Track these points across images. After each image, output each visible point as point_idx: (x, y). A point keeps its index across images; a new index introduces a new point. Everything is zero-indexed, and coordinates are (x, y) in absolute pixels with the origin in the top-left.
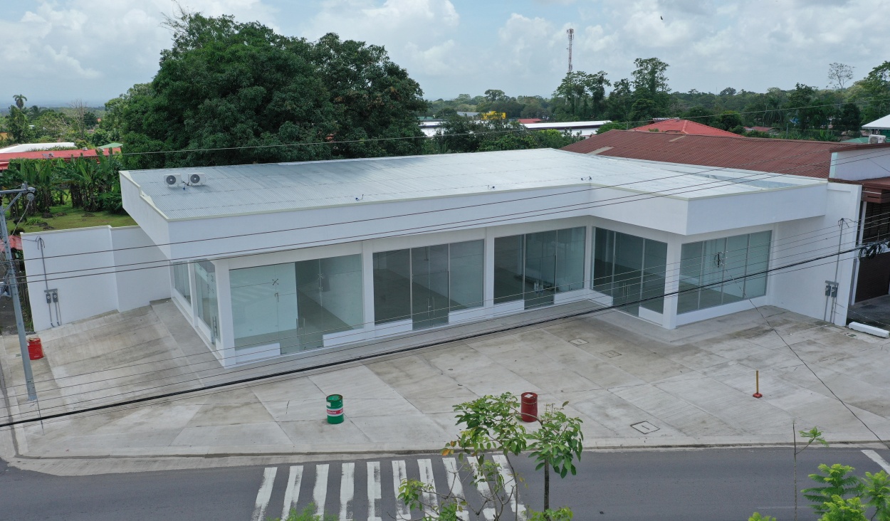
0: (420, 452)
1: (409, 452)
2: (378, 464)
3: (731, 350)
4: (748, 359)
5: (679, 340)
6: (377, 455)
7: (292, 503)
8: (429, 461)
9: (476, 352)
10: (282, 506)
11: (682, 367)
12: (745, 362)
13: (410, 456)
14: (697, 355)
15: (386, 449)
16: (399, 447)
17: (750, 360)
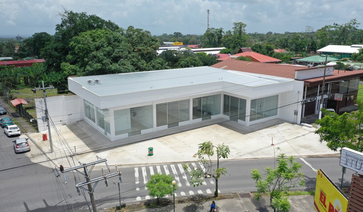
0: (178, 162)
1: (174, 163)
2: (166, 166)
3: (266, 132)
4: (271, 134)
5: (250, 129)
6: (166, 163)
7: (145, 176)
8: (181, 164)
9: (189, 134)
10: (143, 177)
11: (251, 137)
12: (270, 135)
13: (175, 163)
14: (256, 134)
15: (168, 162)
16: (171, 161)
17: (271, 135)
